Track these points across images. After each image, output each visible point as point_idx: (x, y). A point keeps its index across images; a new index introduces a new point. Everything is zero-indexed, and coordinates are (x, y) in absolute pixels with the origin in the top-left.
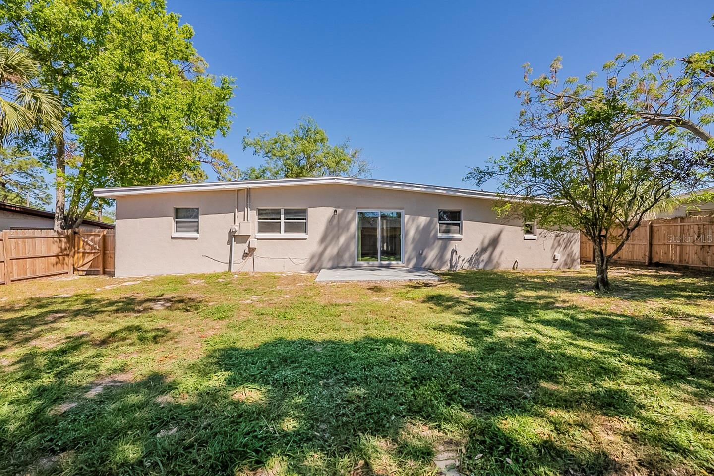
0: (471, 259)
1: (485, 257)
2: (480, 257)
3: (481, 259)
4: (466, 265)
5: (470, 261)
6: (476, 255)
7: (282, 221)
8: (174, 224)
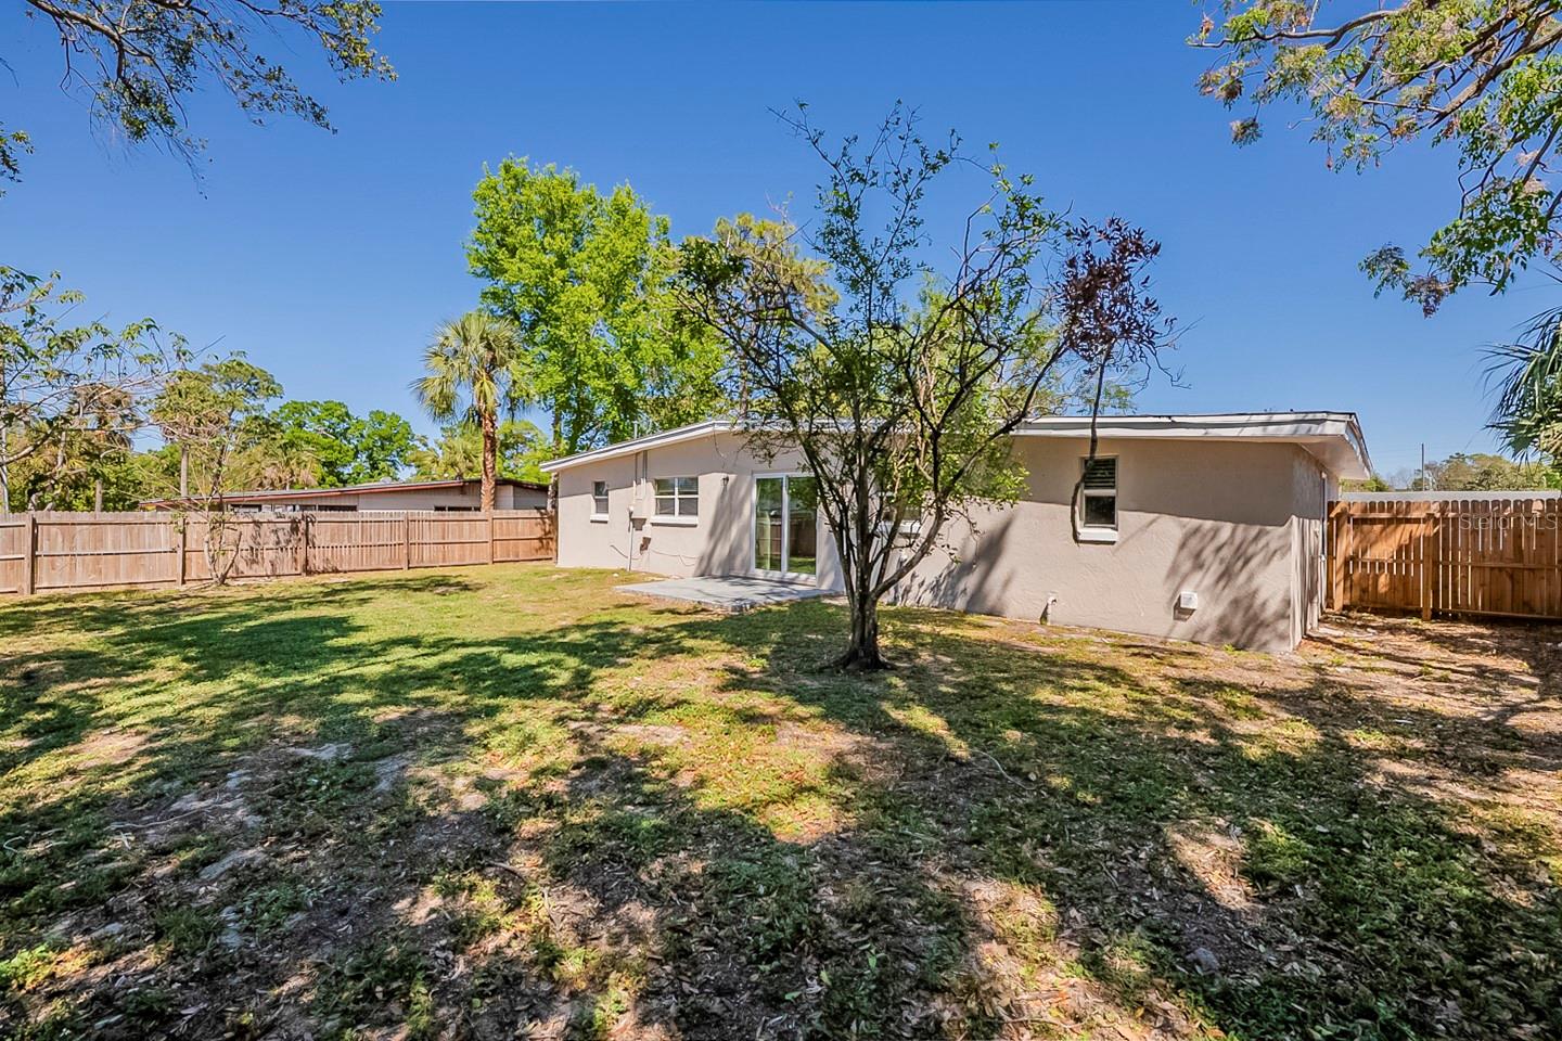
0: (938, 585)
1: (970, 582)
2: (959, 580)
3: (961, 586)
4: (927, 597)
5: (935, 588)
6: (949, 574)
7: (676, 496)
8: (593, 503)
